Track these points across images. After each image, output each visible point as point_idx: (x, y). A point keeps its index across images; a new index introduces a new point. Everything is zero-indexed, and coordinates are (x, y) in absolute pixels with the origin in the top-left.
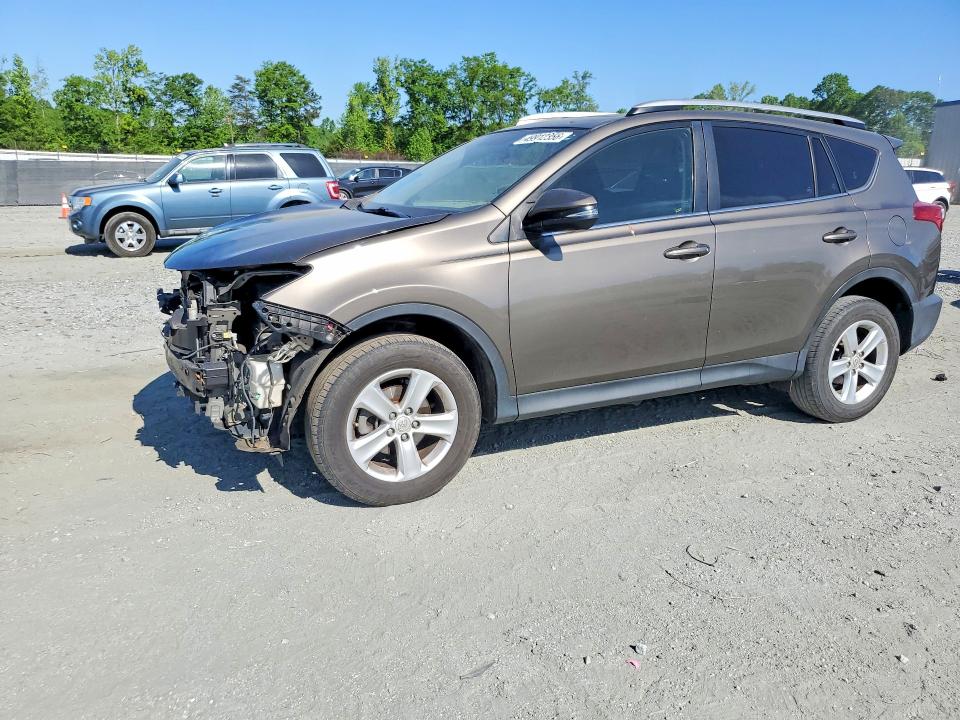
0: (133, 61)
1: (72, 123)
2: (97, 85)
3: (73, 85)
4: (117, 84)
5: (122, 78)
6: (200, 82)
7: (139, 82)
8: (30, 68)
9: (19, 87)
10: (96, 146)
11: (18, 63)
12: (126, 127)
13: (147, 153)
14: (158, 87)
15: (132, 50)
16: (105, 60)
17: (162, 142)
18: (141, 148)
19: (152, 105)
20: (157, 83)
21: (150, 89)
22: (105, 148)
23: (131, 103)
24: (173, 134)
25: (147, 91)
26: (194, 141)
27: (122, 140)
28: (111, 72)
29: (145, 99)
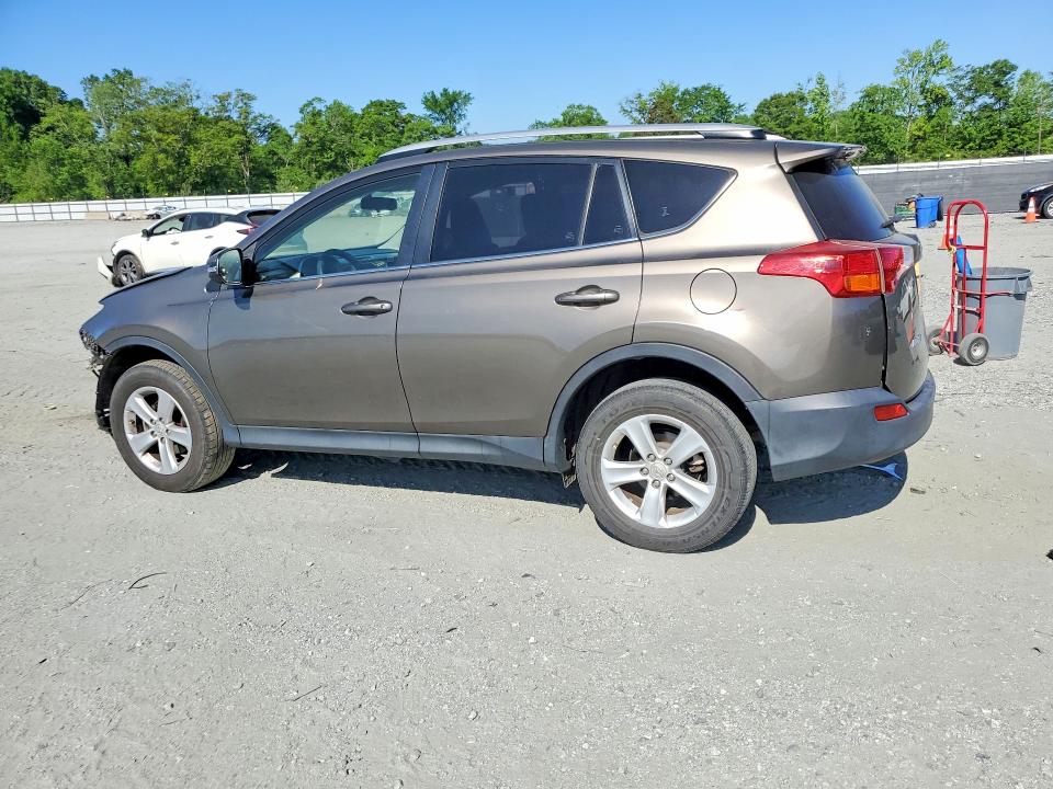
0: (936, 57)
1: (863, 135)
2: (892, 90)
3: (869, 95)
4: (915, 86)
5: (922, 78)
6: (1014, 68)
7: (940, 81)
8: (831, 85)
9: (817, 106)
10: (881, 156)
11: (821, 81)
12: (917, 133)
13: (935, 159)
14: (962, 82)
15: (939, 45)
16: (908, 62)
17: (956, 144)
18: (930, 154)
19: (951, 104)
20: (962, 78)
21: (951, 86)
22: (891, 158)
23: (927, 105)
24: (970, 134)
25: (949, 90)
26: (995, 140)
27: (910, 148)
28: (910, 75)
29: (944, 97)
